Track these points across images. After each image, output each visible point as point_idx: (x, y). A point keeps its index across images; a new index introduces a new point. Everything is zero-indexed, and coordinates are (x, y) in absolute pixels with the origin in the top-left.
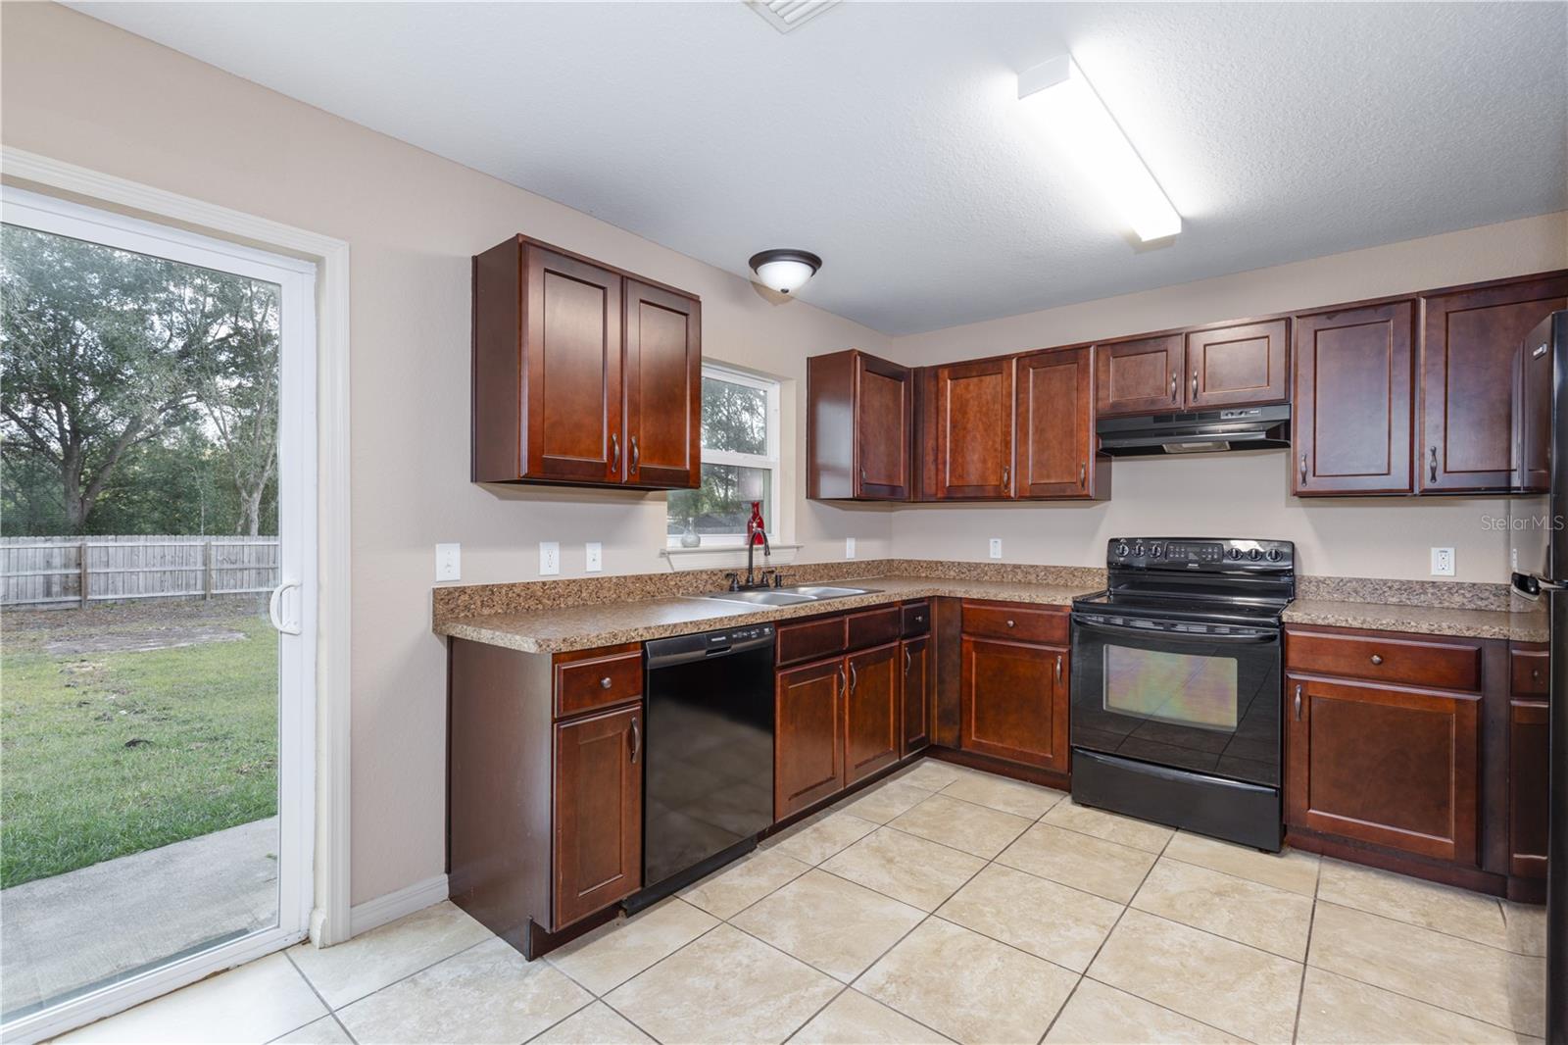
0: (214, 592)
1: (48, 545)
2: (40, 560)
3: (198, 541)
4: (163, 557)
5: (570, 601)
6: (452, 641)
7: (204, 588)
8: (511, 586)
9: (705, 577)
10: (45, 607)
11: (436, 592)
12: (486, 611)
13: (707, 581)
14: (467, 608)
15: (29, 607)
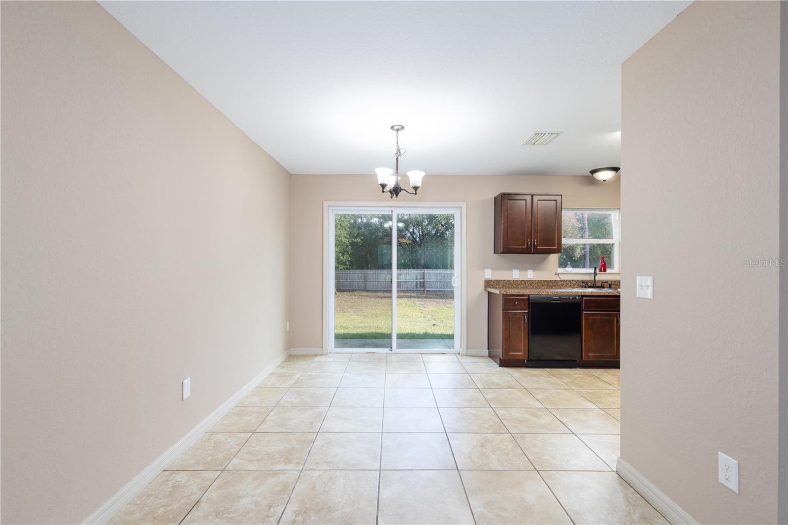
2: (415, 276)
5: (522, 286)
6: (489, 292)
8: (504, 281)
9: (574, 282)
11: (485, 280)
12: (497, 286)
13: (575, 284)
14: (492, 285)
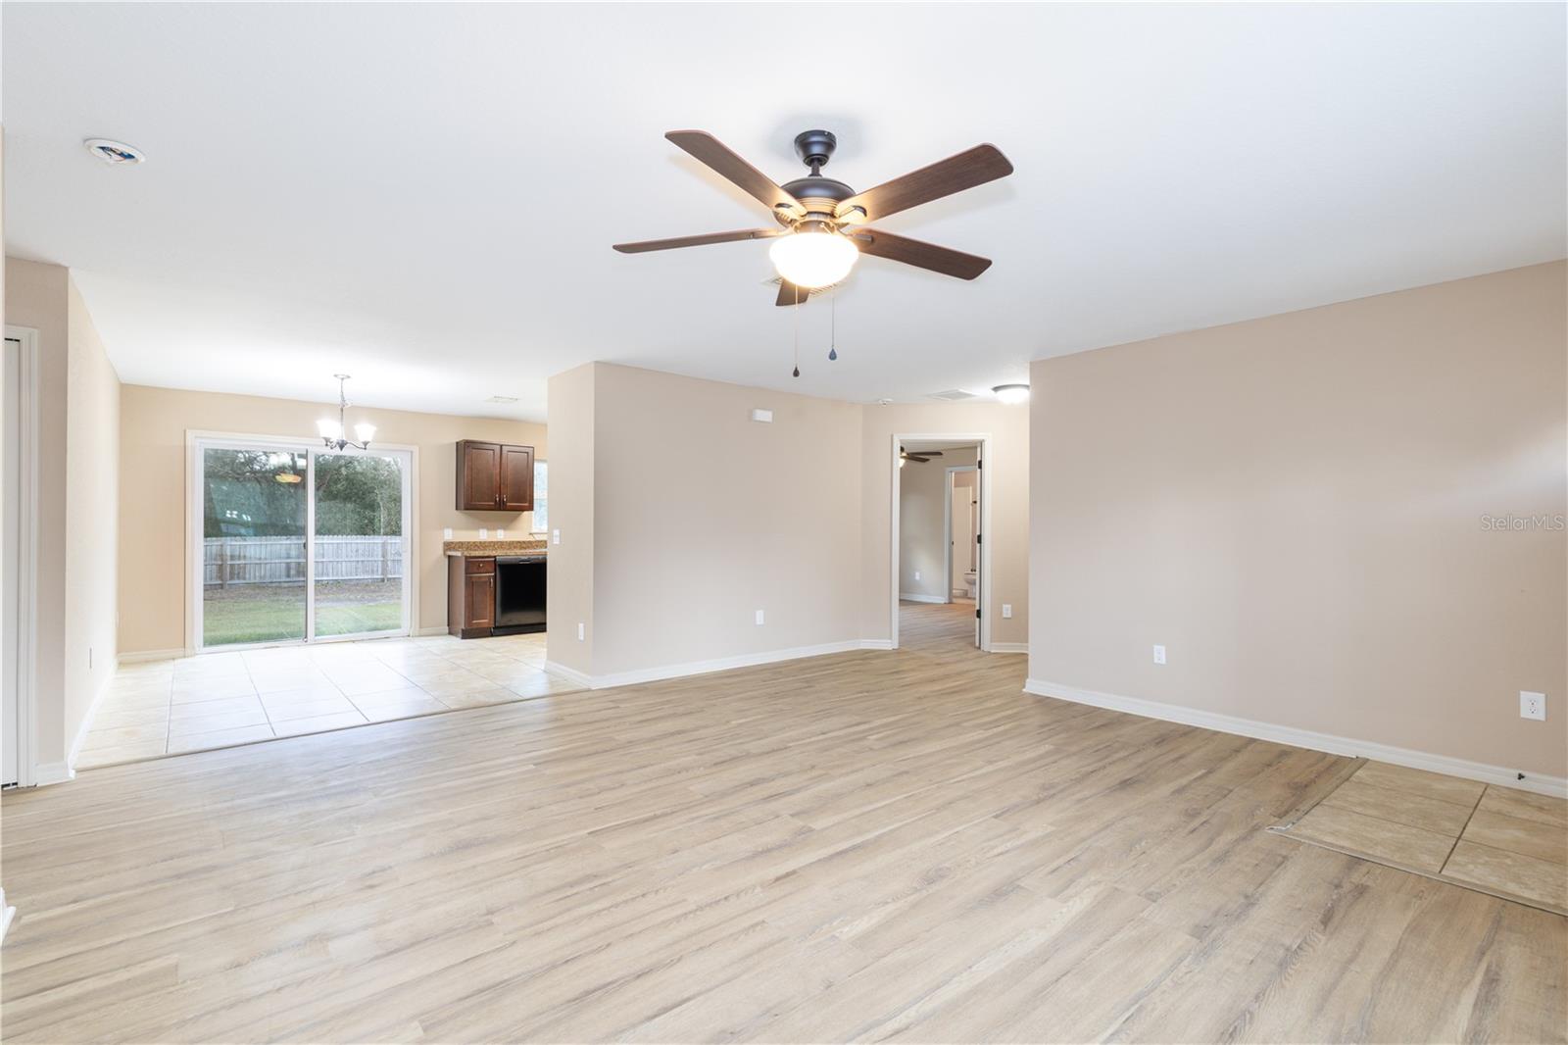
0: (390, 576)
1: (288, 542)
2: (283, 553)
3: (378, 540)
4: (357, 551)
5: (490, 548)
6: (449, 557)
7: (382, 574)
8: (469, 543)
10: (286, 585)
11: (444, 543)
12: (459, 549)
14: (454, 547)
15: (277, 584)
